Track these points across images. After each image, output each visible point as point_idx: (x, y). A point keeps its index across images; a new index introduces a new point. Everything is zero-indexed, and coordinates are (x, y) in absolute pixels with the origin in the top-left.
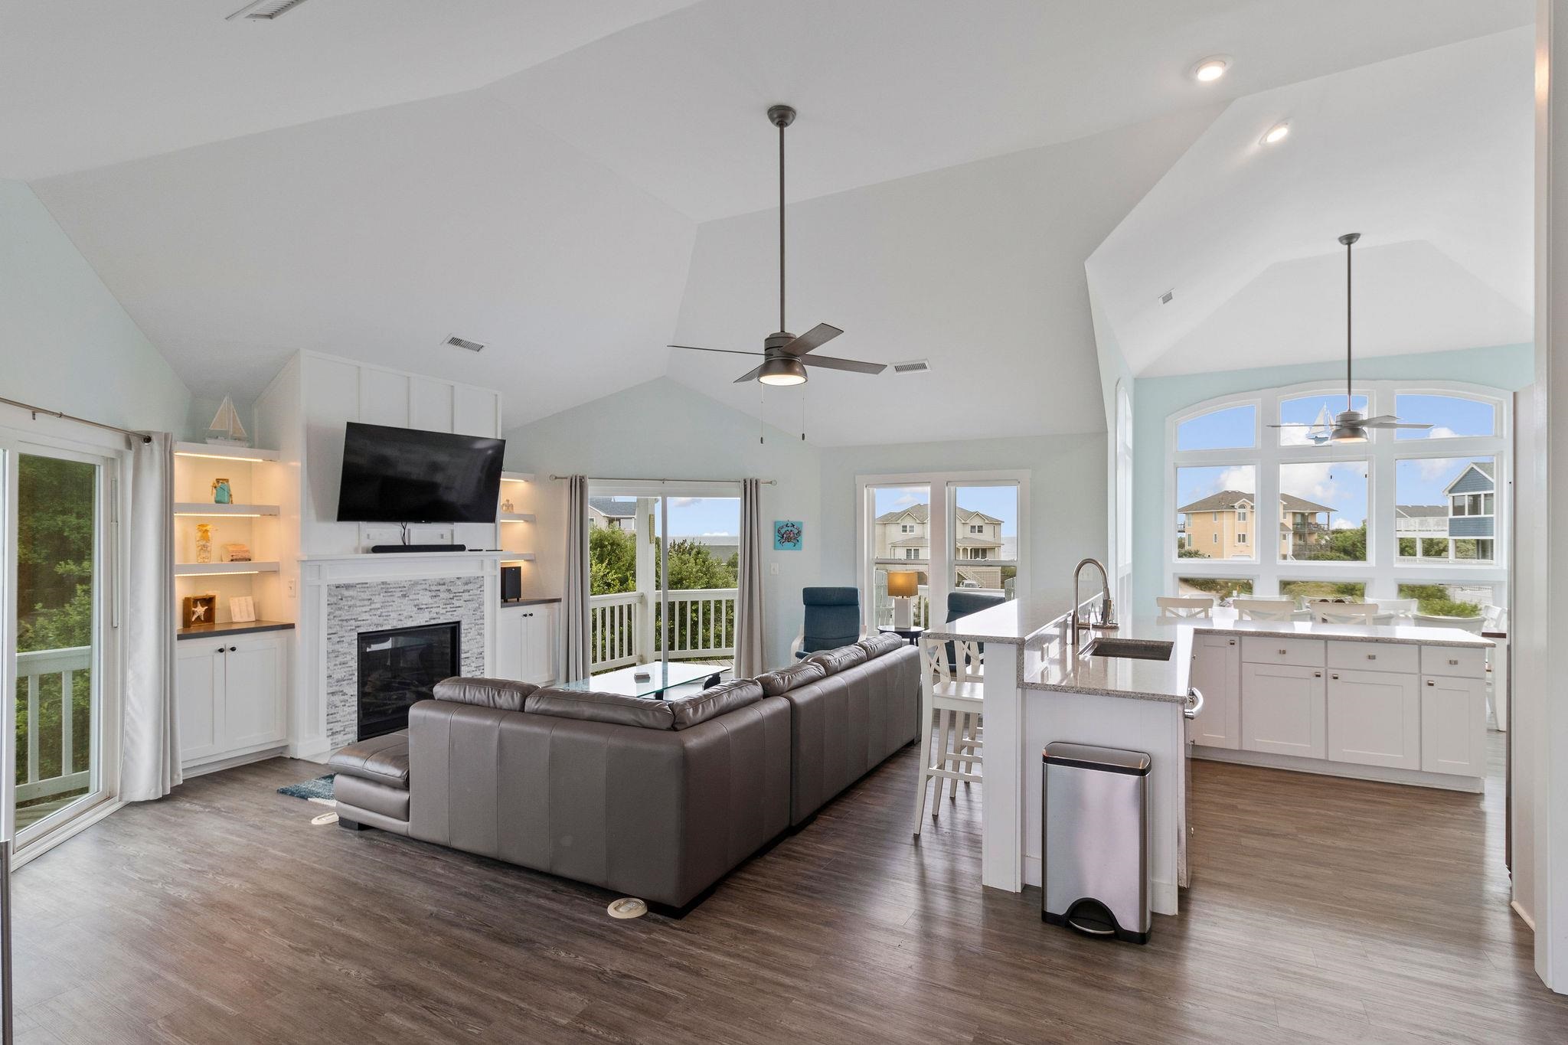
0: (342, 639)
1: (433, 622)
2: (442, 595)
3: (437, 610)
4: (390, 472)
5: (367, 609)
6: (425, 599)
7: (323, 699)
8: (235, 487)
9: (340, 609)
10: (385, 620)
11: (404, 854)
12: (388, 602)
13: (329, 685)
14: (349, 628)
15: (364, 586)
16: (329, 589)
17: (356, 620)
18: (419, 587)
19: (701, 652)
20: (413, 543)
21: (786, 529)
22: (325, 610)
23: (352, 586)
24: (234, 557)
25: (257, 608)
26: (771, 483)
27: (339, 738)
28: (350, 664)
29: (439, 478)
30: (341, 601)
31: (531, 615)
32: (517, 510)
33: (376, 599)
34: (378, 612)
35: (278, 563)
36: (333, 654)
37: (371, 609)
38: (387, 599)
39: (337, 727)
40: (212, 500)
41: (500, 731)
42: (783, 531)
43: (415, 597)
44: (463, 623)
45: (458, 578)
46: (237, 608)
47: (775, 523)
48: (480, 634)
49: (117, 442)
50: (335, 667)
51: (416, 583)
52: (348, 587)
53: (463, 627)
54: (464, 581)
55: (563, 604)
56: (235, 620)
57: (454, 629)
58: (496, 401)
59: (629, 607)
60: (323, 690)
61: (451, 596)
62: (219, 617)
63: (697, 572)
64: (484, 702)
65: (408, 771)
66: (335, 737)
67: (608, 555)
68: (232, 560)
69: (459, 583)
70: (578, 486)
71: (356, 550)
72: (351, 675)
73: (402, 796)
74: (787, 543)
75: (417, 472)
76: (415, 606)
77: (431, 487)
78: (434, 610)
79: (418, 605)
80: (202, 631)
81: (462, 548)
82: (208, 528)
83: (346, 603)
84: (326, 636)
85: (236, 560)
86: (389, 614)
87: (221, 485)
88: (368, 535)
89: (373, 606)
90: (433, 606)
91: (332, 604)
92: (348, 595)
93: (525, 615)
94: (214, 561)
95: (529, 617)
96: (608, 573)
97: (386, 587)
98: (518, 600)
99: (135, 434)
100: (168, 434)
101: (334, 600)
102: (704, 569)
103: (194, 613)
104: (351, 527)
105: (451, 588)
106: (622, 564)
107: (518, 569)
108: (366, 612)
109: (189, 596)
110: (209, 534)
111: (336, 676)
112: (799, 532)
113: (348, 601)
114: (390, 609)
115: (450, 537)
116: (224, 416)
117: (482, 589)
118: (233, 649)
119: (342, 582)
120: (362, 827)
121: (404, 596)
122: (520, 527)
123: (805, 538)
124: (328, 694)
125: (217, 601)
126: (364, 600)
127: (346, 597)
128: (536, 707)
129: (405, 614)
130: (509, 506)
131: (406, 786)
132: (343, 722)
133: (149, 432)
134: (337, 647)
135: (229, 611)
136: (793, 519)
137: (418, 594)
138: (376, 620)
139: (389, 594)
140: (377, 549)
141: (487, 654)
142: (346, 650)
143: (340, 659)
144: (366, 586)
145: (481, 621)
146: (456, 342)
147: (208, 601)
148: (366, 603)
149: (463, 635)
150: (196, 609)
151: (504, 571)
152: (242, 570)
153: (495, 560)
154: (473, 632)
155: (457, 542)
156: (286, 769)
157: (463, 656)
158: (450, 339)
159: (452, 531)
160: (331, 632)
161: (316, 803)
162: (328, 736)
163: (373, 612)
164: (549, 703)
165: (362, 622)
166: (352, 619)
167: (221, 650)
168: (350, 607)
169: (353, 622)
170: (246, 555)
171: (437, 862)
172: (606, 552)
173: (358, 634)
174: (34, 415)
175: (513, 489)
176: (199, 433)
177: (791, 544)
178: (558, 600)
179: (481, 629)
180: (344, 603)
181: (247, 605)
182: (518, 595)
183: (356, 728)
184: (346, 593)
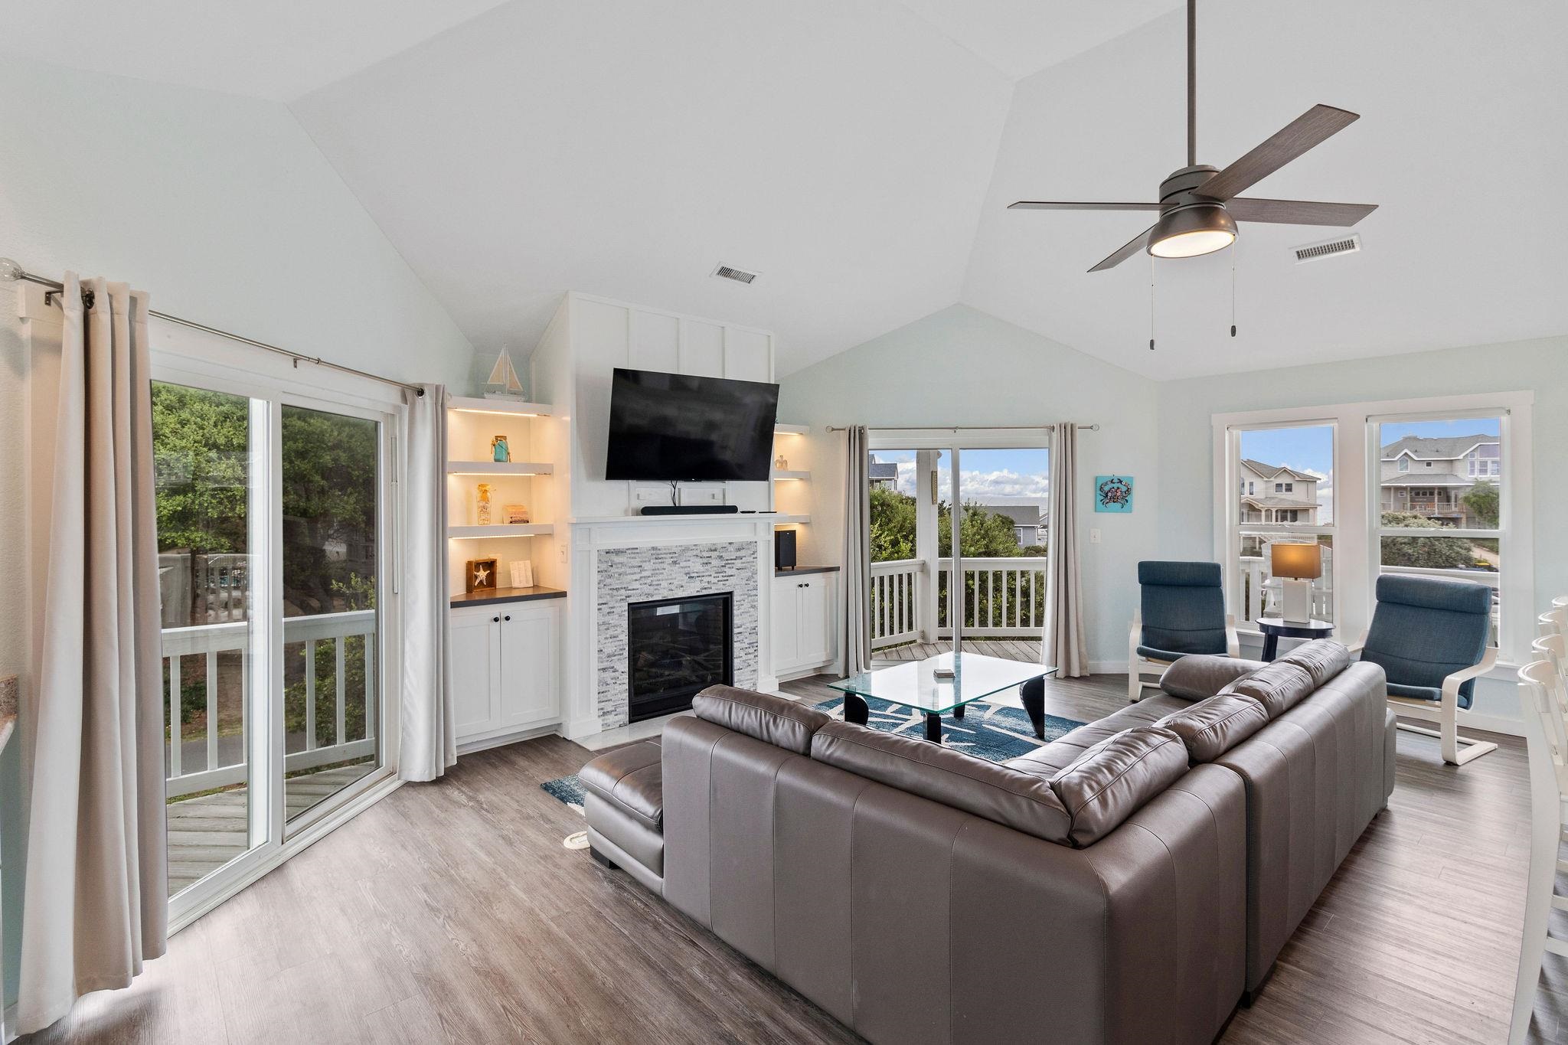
0: (612, 610)
1: (705, 592)
2: (715, 562)
3: (708, 579)
4: (670, 432)
5: (637, 577)
6: (696, 566)
7: (595, 676)
8: (512, 444)
9: (610, 577)
10: (656, 589)
11: (656, 927)
12: (658, 569)
13: (600, 660)
14: (619, 598)
15: (634, 551)
16: (599, 555)
17: (626, 589)
18: (690, 553)
19: (990, 630)
20: (683, 504)
21: (1111, 485)
22: (595, 577)
23: (622, 552)
24: (513, 519)
25: (535, 574)
26: (1091, 428)
27: (611, 718)
28: (620, 638)
29: (714, 437)
30: (611, 568)
31: (807, 585)
32: (791, 467)
33: (646, 566)
34: (648, 581)
35: (552, 525)
36: (604, 626)
37: (641, 577)
38: (657, 566)
39: (609, 707)
40: (491, 458)
41: (777, 787)
42: (1106, 488)
43: (687, 564)
44: (735, 594)
45: (730, 543)
46: (516, 573)
47: (1096, 478)
48: (753, 607)
49: (393, 396)
50: (607, 641)
51: (687, 549)
52: (618, 552)
53: (736, 598)
54: (736, 546)
55: (842, 573)
56: (515, 584)
57: (726, 601)
58: (769, 341)
59: (909, 576)
60: (595, 665)
61: (723, 563)
62: (500, 582)
63: (974, 535)
64: (754, 729)
65: (662, 811)
66: (606, 717)
67: (879, 515)
68: (511, 522)
69: (731, 548)
70: (857, 437)
71: (626, 513)
72: (621, 650)
73: (655, 841)
74: (1111, 504)
75: (695, 432)
76: (686, 574)
77: (705, 446)
78: (706, 579)
79: (689, 573)
80: (484, 597)
81: (733, 509)
82: (487, 488)
83: (617, 570)
84: (597, 607)
85: (516, 522)
86: (659, 583)
87: (499, 442)
88: (638, 495)
89: (644, 574)
90: (704, 574)
91: (602, 572)
92: (618, 561)
93: (801, 586)
94: (495, 522)
95: (804, 587)
96: (881, 535)
97: (656, 553)
98: (793, 568)
99: (409, 386)
100: (440, 385)
101: (604, 566)
102: (982, 532)
103: (476, 577)
104: (621, 486)
105: (723, 554)
106: (893, 525)
107: (793, 533)
108: (636, 580)
109: (471, 560)
110: (488, 494)
111: (608, 650)
112: (1128, 491)
113: (618, 568)
114: (660, 577)
115: (721, 496)
116: (501, 370)
117: (755, 556)
118: (507, 618)
119: (611, 548)
120: (613, 866)
121: (675, 563)
122: (795, 486)
123: (1137, 497)
124: (599, 670)
125: (499, 565)
126: (634, 567)
127: (616, 564)
128: (828, 752)
129: (676, 582)
130: (783, 463)
131: (659, 828)
132: (614, 701)
133: (421, 384)
134: (607, 619)
135: (509, 576)
136: (1119, 473)
137: (689, 561)
138: (647, 589)
139: (660, 560)
140: (647, 511)
141: (761, 630)
142: (617, 623)
143: (610, 632)
144: (636, 551)
145: (754, 592)
146: (725, 272)
147: (490, 565)
148: (637, 570)
149: (735, 608)
150: (478, 574)
151: (778, 534)
152: (519, 532)
153: (769, 523)
154: (746, 605)
155: (729, 503)
156: (556, 753)
157: (736, 631)
158: (719, 269)
159: (724, 490)
160: (601, 602)
161: (574, 811)
162: (599, 716)
163: (643, 581)
164: (847, 750)
165: (632, 592)
166: (622, 588)
167: (496, 620)
168: (620, 575)
169: (623, 592)
170: (524, 517)
171: (695, 952)
172: (877, 513)
173: (629, 604)
174: (295, 362)
175: (787, 444)
176: (479, 388)
177: (1118, 505)
178: (837, 569)
179: (754, 601)
180: (613, 570)
181: (526, 570)
182: (793, 564)
183: (627, 709)
184: (617, 559)
